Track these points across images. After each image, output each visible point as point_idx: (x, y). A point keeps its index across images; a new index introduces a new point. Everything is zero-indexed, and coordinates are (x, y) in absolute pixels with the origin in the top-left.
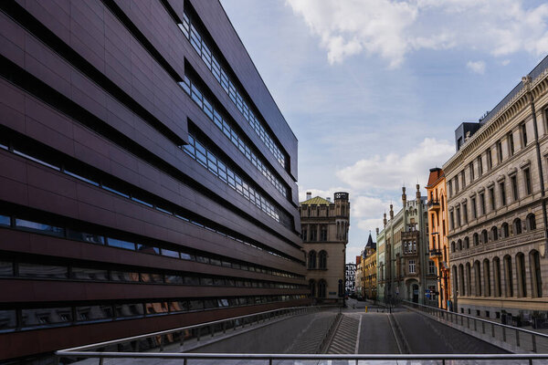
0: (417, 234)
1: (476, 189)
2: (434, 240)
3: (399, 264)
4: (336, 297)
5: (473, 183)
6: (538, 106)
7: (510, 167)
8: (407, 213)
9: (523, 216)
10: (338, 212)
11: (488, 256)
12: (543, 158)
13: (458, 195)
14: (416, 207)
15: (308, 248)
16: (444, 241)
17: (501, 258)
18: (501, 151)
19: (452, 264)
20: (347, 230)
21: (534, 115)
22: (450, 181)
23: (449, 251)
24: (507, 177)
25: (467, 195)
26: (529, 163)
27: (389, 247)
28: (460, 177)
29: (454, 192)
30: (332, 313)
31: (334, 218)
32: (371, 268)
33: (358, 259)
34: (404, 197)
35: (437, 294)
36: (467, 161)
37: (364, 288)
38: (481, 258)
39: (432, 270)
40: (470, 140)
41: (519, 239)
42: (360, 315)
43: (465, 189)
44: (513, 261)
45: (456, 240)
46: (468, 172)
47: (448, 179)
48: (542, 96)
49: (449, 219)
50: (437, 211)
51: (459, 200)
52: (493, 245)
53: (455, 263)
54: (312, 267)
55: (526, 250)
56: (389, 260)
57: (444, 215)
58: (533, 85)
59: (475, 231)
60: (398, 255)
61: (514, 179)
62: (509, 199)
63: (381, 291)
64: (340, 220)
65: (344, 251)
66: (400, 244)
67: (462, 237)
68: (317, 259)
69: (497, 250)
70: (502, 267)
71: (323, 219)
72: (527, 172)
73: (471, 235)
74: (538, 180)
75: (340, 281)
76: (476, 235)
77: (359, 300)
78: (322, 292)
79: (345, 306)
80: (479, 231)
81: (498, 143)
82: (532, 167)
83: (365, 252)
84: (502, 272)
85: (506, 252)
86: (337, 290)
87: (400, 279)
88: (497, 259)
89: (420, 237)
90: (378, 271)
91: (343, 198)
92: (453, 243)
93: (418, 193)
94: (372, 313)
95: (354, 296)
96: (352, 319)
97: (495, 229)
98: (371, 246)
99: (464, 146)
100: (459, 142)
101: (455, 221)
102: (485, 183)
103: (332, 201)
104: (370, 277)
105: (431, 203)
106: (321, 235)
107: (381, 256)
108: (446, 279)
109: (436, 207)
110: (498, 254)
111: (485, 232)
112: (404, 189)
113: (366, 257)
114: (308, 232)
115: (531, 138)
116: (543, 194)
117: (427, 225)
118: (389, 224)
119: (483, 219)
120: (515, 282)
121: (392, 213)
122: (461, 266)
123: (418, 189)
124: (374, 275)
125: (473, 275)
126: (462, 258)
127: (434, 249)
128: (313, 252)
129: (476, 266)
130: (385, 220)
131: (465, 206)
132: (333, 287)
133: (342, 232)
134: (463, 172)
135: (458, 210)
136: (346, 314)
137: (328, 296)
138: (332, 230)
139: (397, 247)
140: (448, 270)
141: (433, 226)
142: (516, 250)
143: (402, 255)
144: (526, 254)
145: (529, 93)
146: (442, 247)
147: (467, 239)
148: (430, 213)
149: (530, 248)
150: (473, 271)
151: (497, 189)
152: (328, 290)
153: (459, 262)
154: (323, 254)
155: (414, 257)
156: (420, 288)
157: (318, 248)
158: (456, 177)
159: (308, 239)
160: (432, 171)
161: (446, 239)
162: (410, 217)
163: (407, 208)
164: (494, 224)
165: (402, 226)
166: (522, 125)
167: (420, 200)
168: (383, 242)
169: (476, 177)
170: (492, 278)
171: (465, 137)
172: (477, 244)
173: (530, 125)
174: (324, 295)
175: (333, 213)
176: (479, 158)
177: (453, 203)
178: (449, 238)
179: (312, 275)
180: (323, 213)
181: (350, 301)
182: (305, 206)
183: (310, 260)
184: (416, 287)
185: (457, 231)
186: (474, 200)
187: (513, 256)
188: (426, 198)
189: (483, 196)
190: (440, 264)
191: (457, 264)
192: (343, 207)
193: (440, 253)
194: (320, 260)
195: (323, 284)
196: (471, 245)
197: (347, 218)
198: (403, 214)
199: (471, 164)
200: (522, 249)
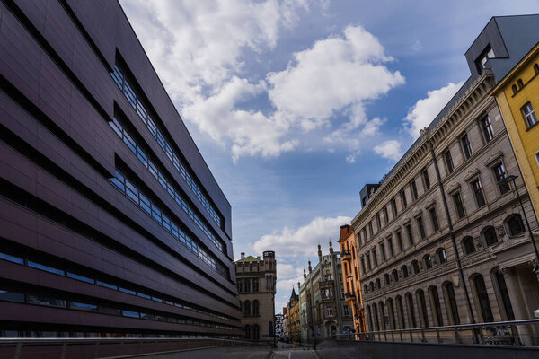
0: (333, 282)
1: (383, 235)
2: (348, 285)
3: (319, 309)
4: (268, 338)
5: (380, 230)
6: (437, 152)
7: (415, 210)
8: (323, 266)
9: (432, 251)
10: (267, 267)
11: (400, 293)
12: (446, 194)
13: (367, 243)
14: (330, 260)
15: (243, 298)
16: (357, 285)
17: (413, 293)
18: (405, 199)
19: (366, 304)
20: (275, 284)
21: (435, 160)
22: (359, 234)
23: (362, 293)
24: (413, 220)
25: (375, 242)
26: (434, 203)
27: (309, 296)
28: (368, 229)
29: (363, 242)
30: (265, 352)
31: (264, 273)
32: (295, 315)
33: (285, 310)
34: (320, 253)
35: (354, 331)
36: (373, 213)
37: (290, 333)
38: (393, 295)
39: (347, 312)
40: (373, 196)
41: (430, 273)
42: (289, 353)
43: (373, 237)
44: (426, 294)
45: (368, 283)
46: (374, 222)
47: (357, 231)
48: (441, 141)
49: (360, 266)
50: (349, 260)
51: (368, 247)
52: (404, 282)
53: (368, 303)
54: (247, 314)
55: (439, 283)
56: (310, 307)
57: (356, 263)
58: (432, 134)
59: (386, 272)
60: (317, 302)
61: (420, 220)
62: (417, 239)
63: (304, 334)
64: (269, 274)
65: (273, 300)
66: (319, 292)
67: (374, 280)
68: (252, 308)
69: (410, 286)
70: (415, 302)
71: (255, 273)
72: (433, 211)
73: (381, 276)
74: (445, 216)
76: (387, 276)
77: (287, 342)
78: (257, 335)
79: (275, 347)
80: (389, 272)
81: (402, 192)
82: (437, 206)
83: (290, 304)
85: (418, 287)
86: (268, 333)
87: (320, 322)
88: (409, 295)
89: (335, 285)
90: (301, 317)
91: (270, 255)
92: (366, 286)
93: (331, 249)
94: (299, 351)
95: (282, 340)
96: (282, 356)
97: (404, 268)
98: (295, 297)
99: (368, 202)
100: (364, 204)
101: (366, 266)
102: (391, 229)
103: (262, 259)
104: (295, 324)
105: (343, 253)
106: (254, 287)
107: (303, 305)
108: (361, 317)
109: (348, 256)
110: (409, 290)
111: (395, 272)
112: (319, 247)
113: (291, 307)
114: (243, 285)
115: (433, 180)
116: (451, 227)
117: (341, 274)
118: (308, 278)
119: (393, 260)
120: (429, 313)
121: (310, 268)
122: (375, 305)
123: (331, 245)
124: (299, 321)
125: (386, 311)
126: (375, 298)
127: (349, 294)
128: (247, 301)
129: (389, 304)
130: (305, 275)
131: (374, 252)
132: (265, 330)
133: (270, 284)
134: (370, 223)
135: (368, 256)
136: (277, 352)
137: (261, 338)
138: (263, 283)
139: (317, 295)
140: (363, 310)
141: (346, 273)
142: (429, 284)
143: (320, 301)
144: (439, 286)
145: (428, 141)
146: (356, 290)
147: (378, 280)
148: (342, 263)
149: (442, 280)
150: (386, 308)
151: (404, 231)
152: (261, 333)
153: (372, 302)
154: (256, 302)
155: (332, 301)
156: (338, 329)
157: (251, 298)
158: (364, 229)
159: (243, 291)
160: (342, 227)
161: (358, 283)
162: (325, 269)
163: (323, 262)
164: (403, 263)
165: (319, 277)
166: (424, 172)
167: (333, 255)
168: (304, 293)
169: (383, 225)
171: (369, 193)
172: (388, 283)
173: (431, 170)
174: (258, 338)
175: (262, 269)
176: (384, 208)
177: (363, 251)
178: (361, 281)
179: (245, 321)
180: (255, 269)
181: (280, 344)
182: (239, 263)
183: (246, 308)
184: (334, 328)
185: (368, 275)
186: (382, 246)
187: (425, 290)
188: (339, 252)
189: (390, 240)
190: (355, 305)
191: (370, 303)
192: (271, 263)
193: (354, 296)
194: (254, 309)
195: (257, 328)
196: (383, 285)
197: (275, 272)
198: (319, 267)
199: (377, 215)
200: (434, 282)
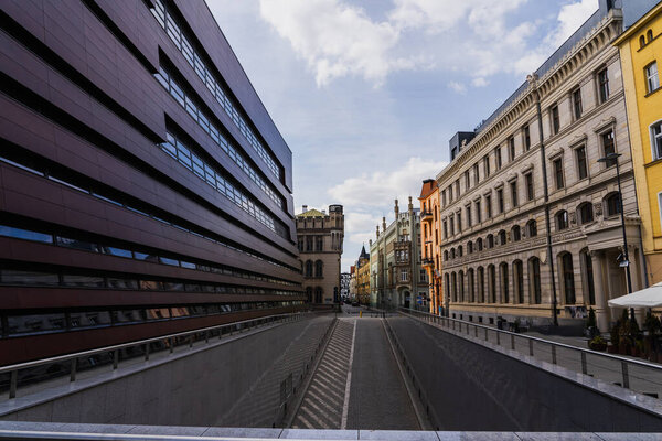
0: (410, 244)
1: (471, 197)
2: (426, 250)
3: (392, 273)
4: (332, 303)
5: (467, 192)
6: (545, 105)
7: (510, 173)
8: (399, 224)
9: (522, 222)
10: (333, 224)
11: (482, 264)
12: (547, 161)
13: (451, 204)
14: (409, 218)
15: (305, 258)
16: (436, 250)
17: (497, 265)
18: (500, 157)
19: (444, 272)
20: (342, 242)
21: (540, 116)
22: (444, 192)
23: (441, 260)
24: (506, 184)
25: (461, 205)
26: (532, 167)
27: (381, 257)
28: (454, 187)
29: (448, 202)
30: (328, 318)
31: (329, 230)
32: (364, 277)
33: (353, 269)
34: (397, 209)
35: (429, 300)
36: (462, 170)
37: (358, 295)
38: (475, 266)
39: (423, 278)
40: (465, 148)
41: (517, 246)
42: (354, 319)
43: (459, 198)
44: (510, 268)
45: (449, 249)
46: (463, 181)
47: (441, 189)
48: (550, 94)
49: (442, 229)
50: (430, 221)
51: (454, 209)
52: (488, 252)
53: (447, 271)
54: (309, 276)
55: (525, 258)
56: (382, 269)
57: (437, 225)
58: (540, 83)
59: (470, 239)
60: (390, 264)
61: (514, 185)
62: (508, 205)
63: (374, 297)
64: (335, 232)
65: (339, 260)
66: (393, 253)
67: (456, 246)
68: (314, 269)
69: (493, 258)
70: (497, 274)
71: (319, 230)
72: (529, 177)
73: (464, 243)
74: (542, 184)
75: (336, 288)
76: (470, 243)
77: (354, 305)
78: (319, 299)
79: (340, 311)
80: (474, 239)
81: (498, 149)
82: (535, 171)
83: (359, 263)
84: (497, 279)
85: (503, 259)
86: (332, 296)
87: (392, 286)
88: (492, 267)
89: (412, 247)
90: (371, 279)
91: (338, 209)
92: (446, 252)
93: (411, 205)
94: (366, 318)
95: (348, 302)
96: (347, 324)
97: (491, 237)
98: (365, 256)
99: (458, 155)
100: (453, 152)
101: (449, 230)
102: (481, 191)
103: (327, 213)
104: (364, 285)
105: (424, 213)
106: (317, 246)
107: (374, 266)
108: (438, 286)
109: (429, 217)
110: (493, 262)
111: (480, 240)
112: (397, 202)
113: (360, 267)
114: (305, 243)
115: (535, 140)
116: (547, 198)
117: (420, 235)
118: (382, 236)
119: (479, 227)
120: (511, 288)
121: (384, 225)
122: (454, 274)
123: (410, 200)
124: (368, 283)
125: (466, 282)
126: (455, 266)
127: (426, 259)
128: (309, 261)
129: (470, 273)
130: (378, 232)
131: (459, 215)
132: (329, 294)
133: (336, 243)
134: (457, 181)
135: (452, 219)
136: (341, 319)
137: (325, 302)
138: (328, 241)
139: (390, 257)
140: (441, 278)
141: (426, 236)
142: (514, 258)
143: (394, 264)
144: (525, 261)
145: (535, 92)
146: (434, 256)
147: (460, 247)
148: (422, 224)
149: (530, 254)
150: (466, 278)
151: (495, 196)
152: (324, 296)
153: (451, 270)
154: (319, 264)
155: (407, 265)
156: (412, 295)
157: (314, 258)
158: (450, 186)
159: (305, 250)
160: (425, 182)
161: (438, 248)
162: (402, 228)
163: (399, 220)
164: (490, 232)
165: (395, 236)
166: (525, 128)
167: (413, 211)
168: (376, 252)
169: (472, 185)
170: (486, 285)
171: (460, 145)
172: (471, 252)
173: (534, 128)
174: (321, 301)
175: (328, 225)
176: (476, 166)
177: (447, 213)
178: (441, 247)
179: (309, 283)
180: (318, 225)
181: (345, 307)
182: (301, 218)
183: (307, 270)
184: (408, 294)
185: (450, 240)
186: (469, 209)
187: (510, 263)
188: (419, 210)
189: (478, 204)
190: (432, 272)
191: (450, 271)
192: (338, 219)
193: (432, 262)
194: (317, 270)
195: (319, 291)
196: (465, 253)
197: (342, 229)
198: (395, 226)
199: (467, 173)
200: (520, 256)
